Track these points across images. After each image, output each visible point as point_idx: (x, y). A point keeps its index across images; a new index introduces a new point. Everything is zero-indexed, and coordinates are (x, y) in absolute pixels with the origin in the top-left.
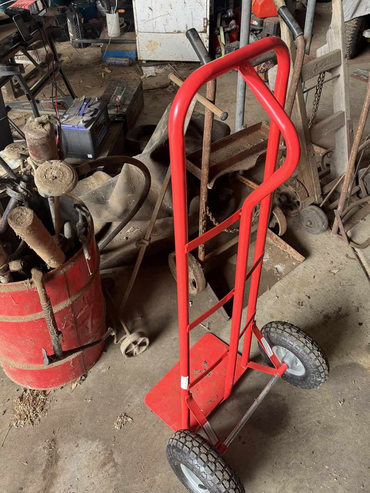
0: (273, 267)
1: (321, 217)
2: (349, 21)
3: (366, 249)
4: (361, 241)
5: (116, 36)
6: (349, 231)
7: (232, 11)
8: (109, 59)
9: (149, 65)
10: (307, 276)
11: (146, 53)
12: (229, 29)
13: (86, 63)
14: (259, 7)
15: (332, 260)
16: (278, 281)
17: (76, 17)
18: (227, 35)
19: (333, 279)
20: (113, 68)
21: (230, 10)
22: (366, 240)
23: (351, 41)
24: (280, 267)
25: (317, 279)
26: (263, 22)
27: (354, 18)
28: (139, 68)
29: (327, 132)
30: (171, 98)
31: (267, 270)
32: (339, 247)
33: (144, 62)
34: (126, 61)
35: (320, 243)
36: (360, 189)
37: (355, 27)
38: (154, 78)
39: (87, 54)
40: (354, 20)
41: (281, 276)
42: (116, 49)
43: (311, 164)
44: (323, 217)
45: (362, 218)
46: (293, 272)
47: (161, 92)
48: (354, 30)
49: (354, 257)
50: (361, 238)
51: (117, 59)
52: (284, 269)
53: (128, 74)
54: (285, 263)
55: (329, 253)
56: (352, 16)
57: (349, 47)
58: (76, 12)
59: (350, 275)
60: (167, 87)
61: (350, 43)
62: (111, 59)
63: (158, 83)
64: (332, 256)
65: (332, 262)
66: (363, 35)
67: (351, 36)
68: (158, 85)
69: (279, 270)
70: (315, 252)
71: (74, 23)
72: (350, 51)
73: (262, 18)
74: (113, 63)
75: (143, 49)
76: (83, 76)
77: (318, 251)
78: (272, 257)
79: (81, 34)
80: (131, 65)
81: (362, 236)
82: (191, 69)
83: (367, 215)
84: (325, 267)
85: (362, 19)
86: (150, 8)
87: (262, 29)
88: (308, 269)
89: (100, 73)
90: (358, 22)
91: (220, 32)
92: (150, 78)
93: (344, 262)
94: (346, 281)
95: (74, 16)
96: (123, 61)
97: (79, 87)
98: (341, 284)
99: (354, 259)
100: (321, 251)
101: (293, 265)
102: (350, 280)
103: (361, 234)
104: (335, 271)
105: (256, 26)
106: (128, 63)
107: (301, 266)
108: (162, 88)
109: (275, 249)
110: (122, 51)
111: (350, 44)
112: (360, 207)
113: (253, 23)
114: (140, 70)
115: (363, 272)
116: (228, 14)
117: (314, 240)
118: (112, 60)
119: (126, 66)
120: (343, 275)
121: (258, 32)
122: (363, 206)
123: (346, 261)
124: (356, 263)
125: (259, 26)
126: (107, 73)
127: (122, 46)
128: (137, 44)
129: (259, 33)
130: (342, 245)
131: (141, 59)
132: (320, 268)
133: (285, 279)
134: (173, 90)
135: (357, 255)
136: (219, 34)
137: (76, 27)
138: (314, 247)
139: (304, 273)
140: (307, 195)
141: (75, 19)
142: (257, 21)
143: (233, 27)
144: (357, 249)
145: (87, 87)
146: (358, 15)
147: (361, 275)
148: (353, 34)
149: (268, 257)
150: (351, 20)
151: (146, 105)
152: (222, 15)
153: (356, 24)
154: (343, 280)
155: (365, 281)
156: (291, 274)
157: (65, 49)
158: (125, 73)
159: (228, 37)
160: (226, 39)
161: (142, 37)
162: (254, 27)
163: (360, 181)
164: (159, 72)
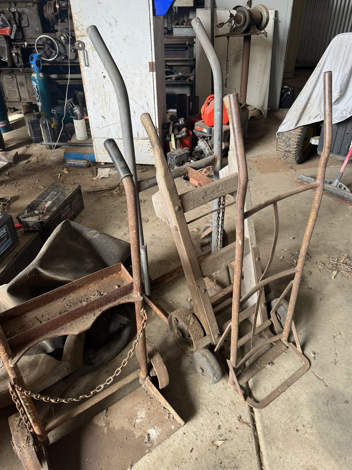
0: (145, 432)
1: (212, 368)
2: (294, 129)
3: (265, 408)
4: (262, 395)
5: (83, 139)
6: (251, 380)
7: (183, 120)
8: (69, 161)
9: (106, 167)
10: (183, 448)
11: (103, 156)
12: (179, 136)
13: (50, 163)
14: (207, 116)
15: (220, 423)
16: (146, 454)
17: (46, 122)
18: (178, 141)
19: (214, 455)
20: (72, 169)
21: (181, 119)
22: (267, 396)
23: (296, 148)
24: (154, 433)
25: (195, 454)
26: (211, 130)
27: (298, 127)
28: (95, 169)
29: (225, 263)
30: (113, 200)
31: (137, 437)
32: (234, 404)
33: (103, 164)
34: (84, 162)
35: (212, 395)
36: (272, 323)
37: (300, 135)
38: (106, 179)
39: (55, 155)
40: (299, 128)
41: (151, 447)
42: (78, 152)
43: (202, 301)
44: (215, 367)
45: (269, 362)
46: (169, 441)
47: (107, 194)
48: (299, 138)
49: (248, 419)
50: (263, 391)
51: (77, 161)
52: (158, 436)
53: (84, 175)
54: (161, 426)
55: (219, 412)
56: (296, 125)
57: (295, 154)
58: (46, 118)
59: (237, 450)
60: (114, 188)
61: (295, 149)
62: (71, 160)
63: (108, 184)
64: (222, 418)
65: (219, 427)
66: (310, 142)
67: (296, 144)
68: (107, 186)
69: (151, 437)
70: (203, 410)
71: (44, 128)
72: (297, 157)
73: (211, 126)
74: (73, 165)
75: (100, 153)
76: (41, 176)
77: (207, 409)
78: (149, 416)
79: (51, 137)
80: (89, 166)
81: (265, 389)
82: (143, 171)
83: (277, 356)
84: (209, 433)
85: (307, 127)
86: (103, 117)
87: (211, 136)
88: (188, 437)
89: (57, 174)
90: (303, 130)
91: (171, 138)
92: (102, 179)
93: (234, 428)
94: (230, 460)
95: (44, 122)
96: (82, 163)
97: (32, 188)
98: (222, 465)
99: (247, 424)
100: (210, 409)
101: (171, 430)
102: (235, 458)
103: (264, 385)
104: (219, 443)
105: (205, 133)
106: (86, 165)
107: (180, 432)
108: (108, 190)
109: (154, 405)
110: (83, 154)
111: (296, 151)
112: (272, 345)
113: (203, 131)
114: (95, 172)
115: (254, 447)
116: (179, 122)
117: (207, 392)
118: (71, 162)
119: (84, 167)
120: (228, 449)
121: (208, 138)
122: (275, 344)
123: (237, 426)
124: (249, 431)
125: (208, 133)
126: (64, 174)
127: (84, 149)
128: (94, 148)
129: (209, 140)
130: (238, 401)
131: (99, 161)
132: (203, 436)
133: (156, 451)
134: (118, 192)
135: (252, 416)
136: (171, 140)
137: (46, 131)
138: (204, 401)
139: (182, 442)
140: (202, 334)
141: (46, 124)
142: (207, 129)
143: (183, 134)
144: (255, 410)
145: (39, 187)
146: (302, 123)
147: (251, 451)
148: (298, 142)
149: (143, 417)
150: (295, 129)
151: (86, 207)
152: (174, 123)
153: (301, 132)
154: (227, 457)
155: (253, 461)
156: (165, 444)
157: (38, 150)
158: (81, 174)
159: (179, 143)
160: (177, 146)
161: (98, 142)
162: (204, 134)
163: (272, 314)
164: (113, 174)
